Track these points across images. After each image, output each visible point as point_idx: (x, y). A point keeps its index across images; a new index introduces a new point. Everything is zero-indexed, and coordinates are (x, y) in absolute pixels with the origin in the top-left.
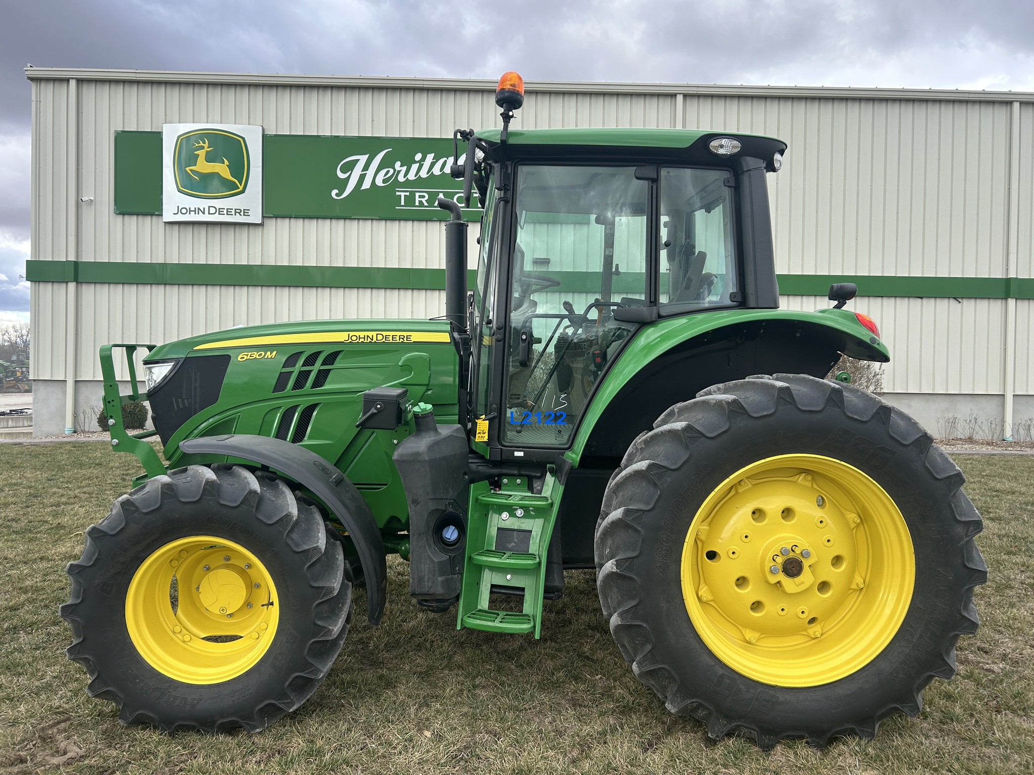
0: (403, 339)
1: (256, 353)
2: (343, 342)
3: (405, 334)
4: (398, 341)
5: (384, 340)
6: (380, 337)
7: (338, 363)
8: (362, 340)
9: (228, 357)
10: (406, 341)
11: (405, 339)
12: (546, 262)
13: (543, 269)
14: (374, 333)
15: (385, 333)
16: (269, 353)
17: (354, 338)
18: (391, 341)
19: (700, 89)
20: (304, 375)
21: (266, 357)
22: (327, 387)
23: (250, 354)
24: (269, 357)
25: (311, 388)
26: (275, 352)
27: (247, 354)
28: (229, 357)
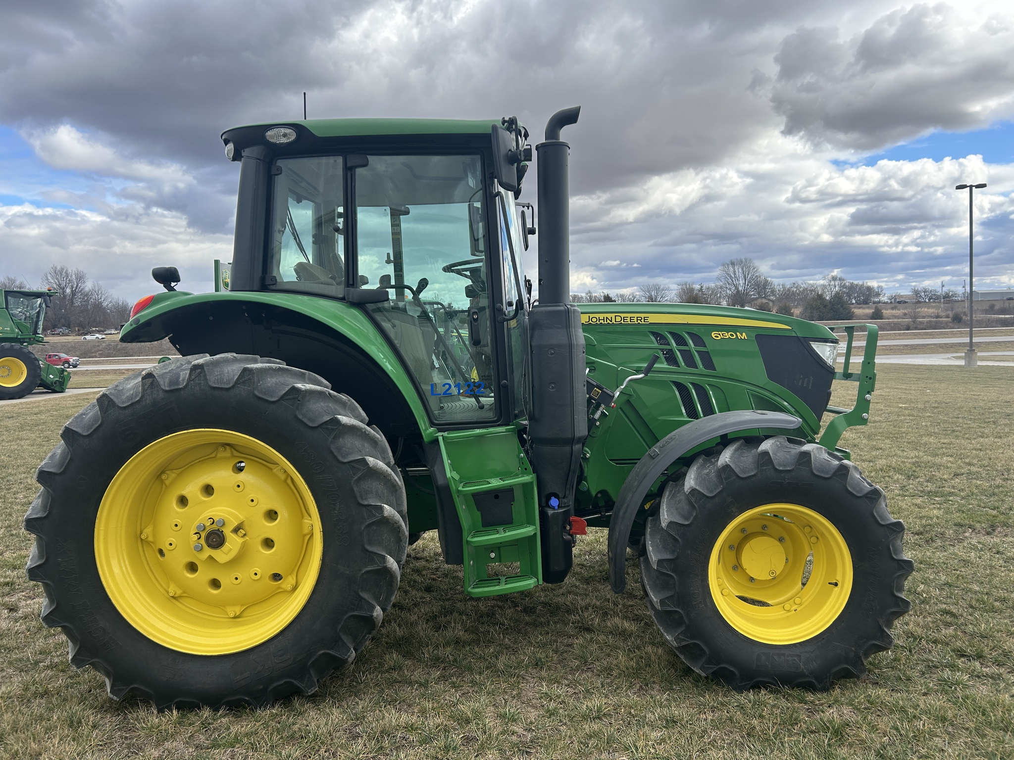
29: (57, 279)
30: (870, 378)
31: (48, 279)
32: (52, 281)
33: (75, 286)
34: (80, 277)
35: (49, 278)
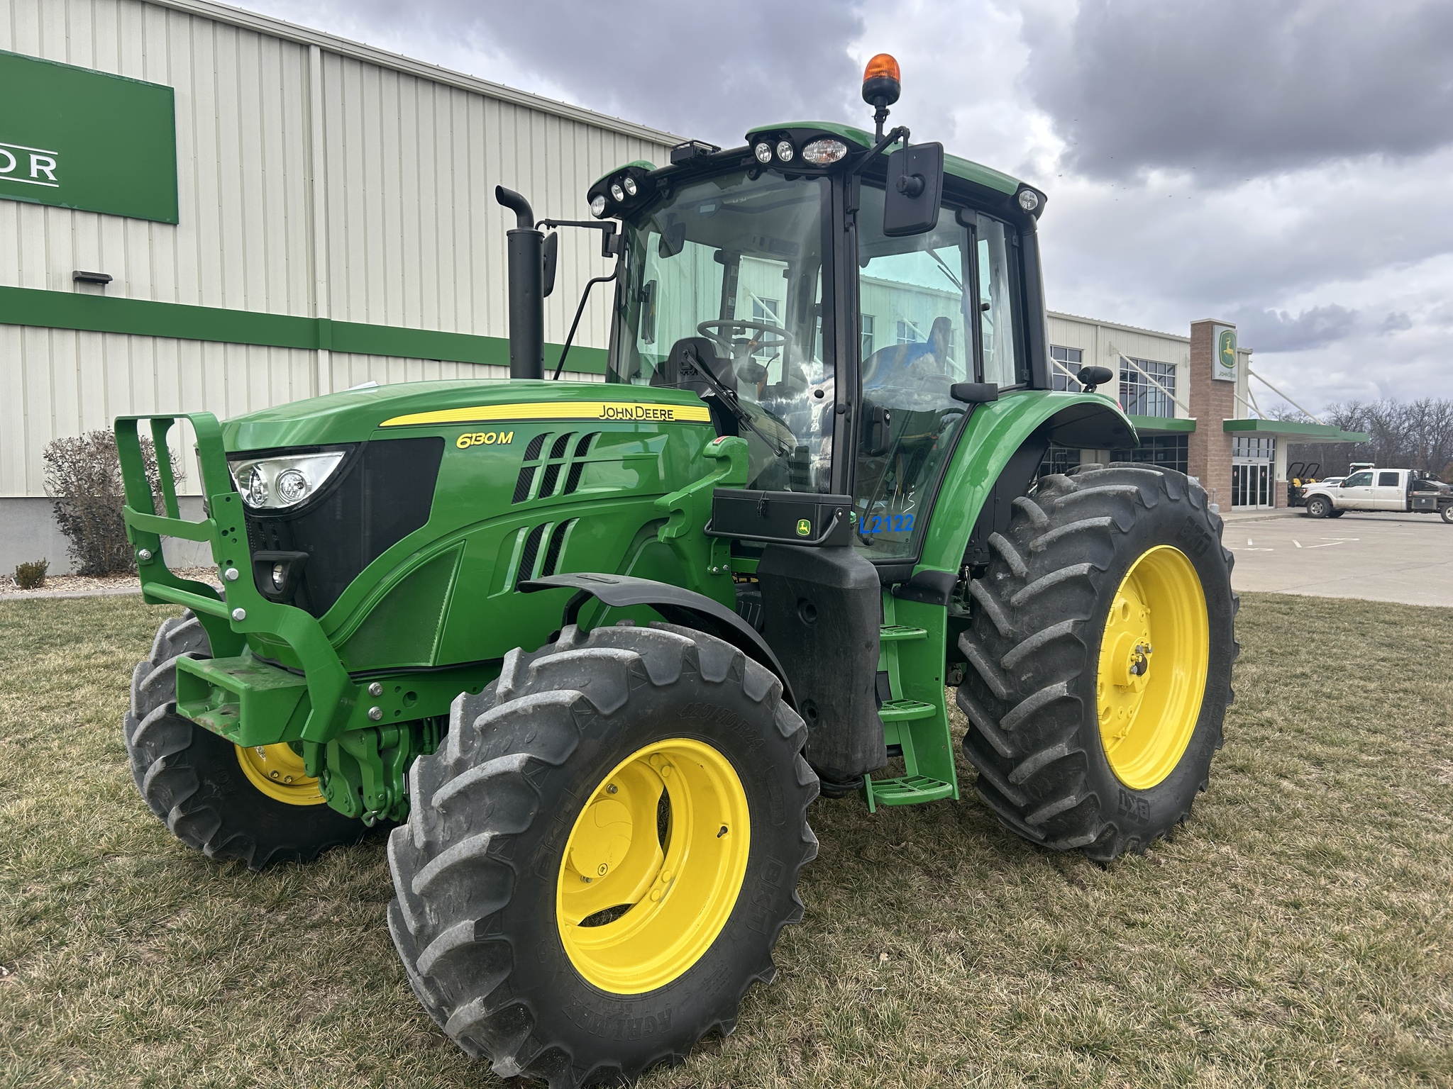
0: (664, 415)
1: (483, 435)
2: (598, 419)
3: (667, 407)
4: (659, 419)
5: (644, 417)
6: (640, 412)
7: (593, 452)
8: (620, 415)
9: (440, 442)
10: (667, 419)
11: (667, 415)
12: (102, 280)
13: (94, 291)
14: (633, 406)
15: (645, 406)
16: (502, 434)
17: (611, 413)
18: (652, 419)
19: (345, 46)
20: (552, 472)
21: (499, 442)
22: (581, 490)
23: (474, 435)
24: (504, 442)
25: (565, 493)
26: (511, 433)
27: (470, 435)
28: (442, 440)
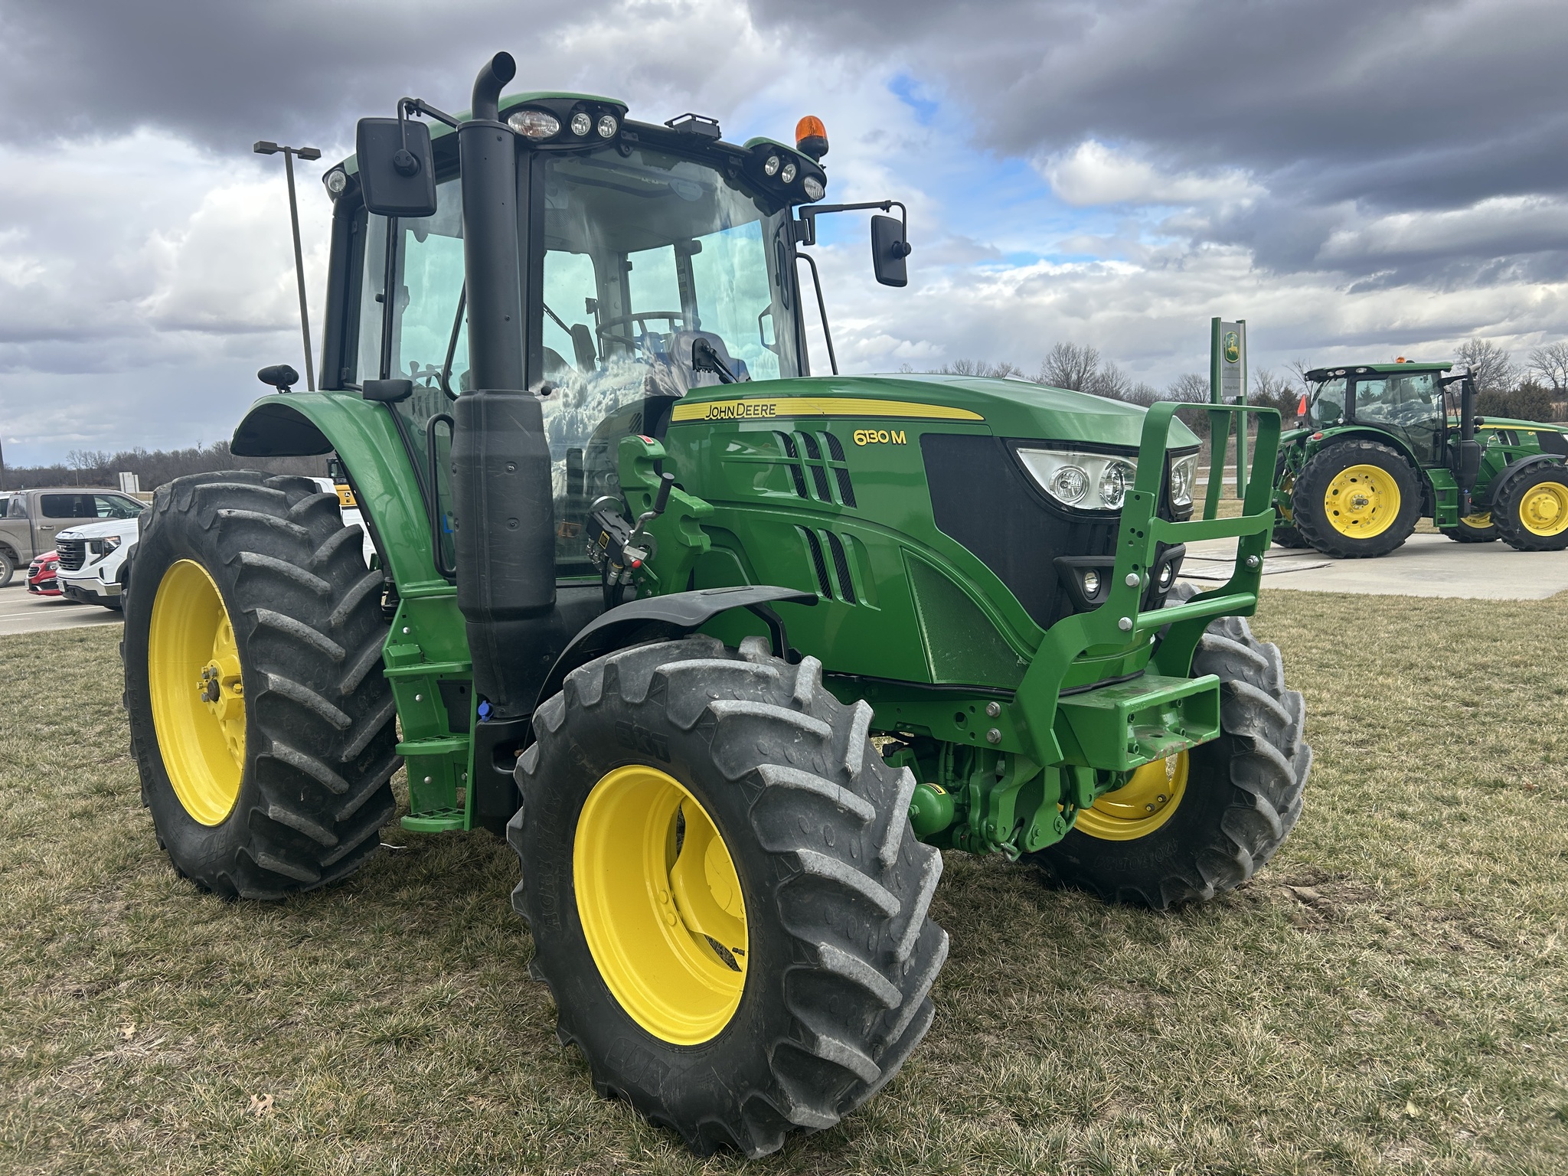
29: (1061, 361)
30: (1140, 534)
31: (1050, 363)
32: (1055, 366)
33: (1082, 370)
34: (1089, 358)
35: (1052, 361)
